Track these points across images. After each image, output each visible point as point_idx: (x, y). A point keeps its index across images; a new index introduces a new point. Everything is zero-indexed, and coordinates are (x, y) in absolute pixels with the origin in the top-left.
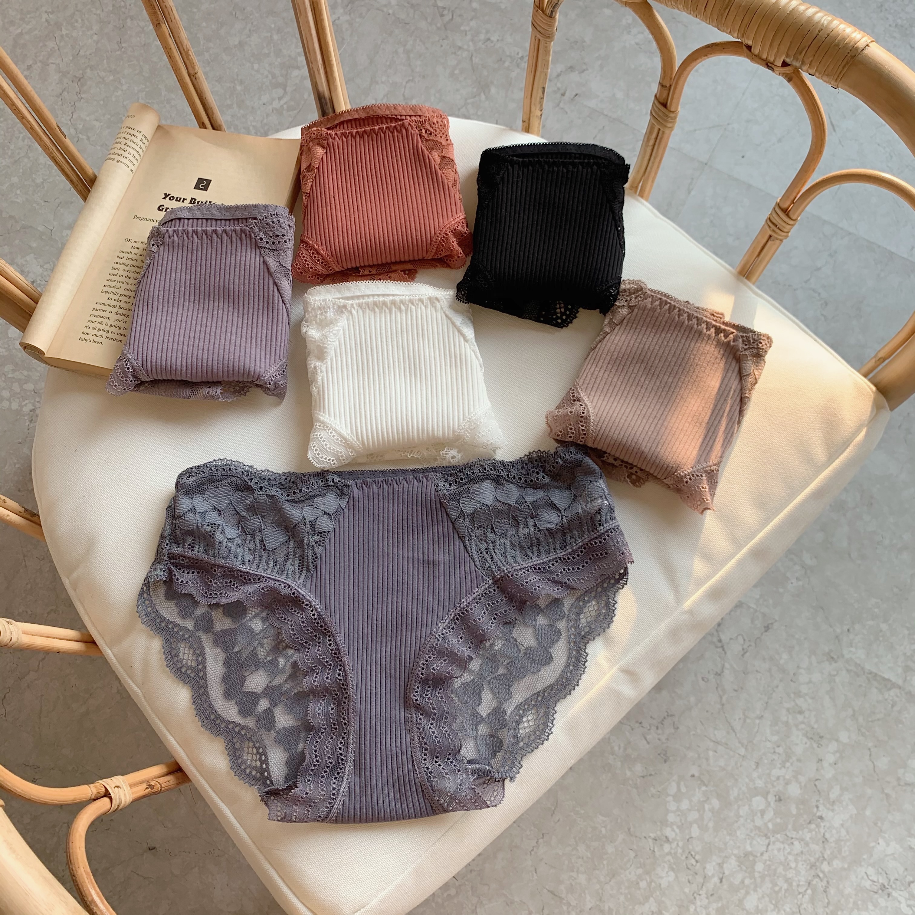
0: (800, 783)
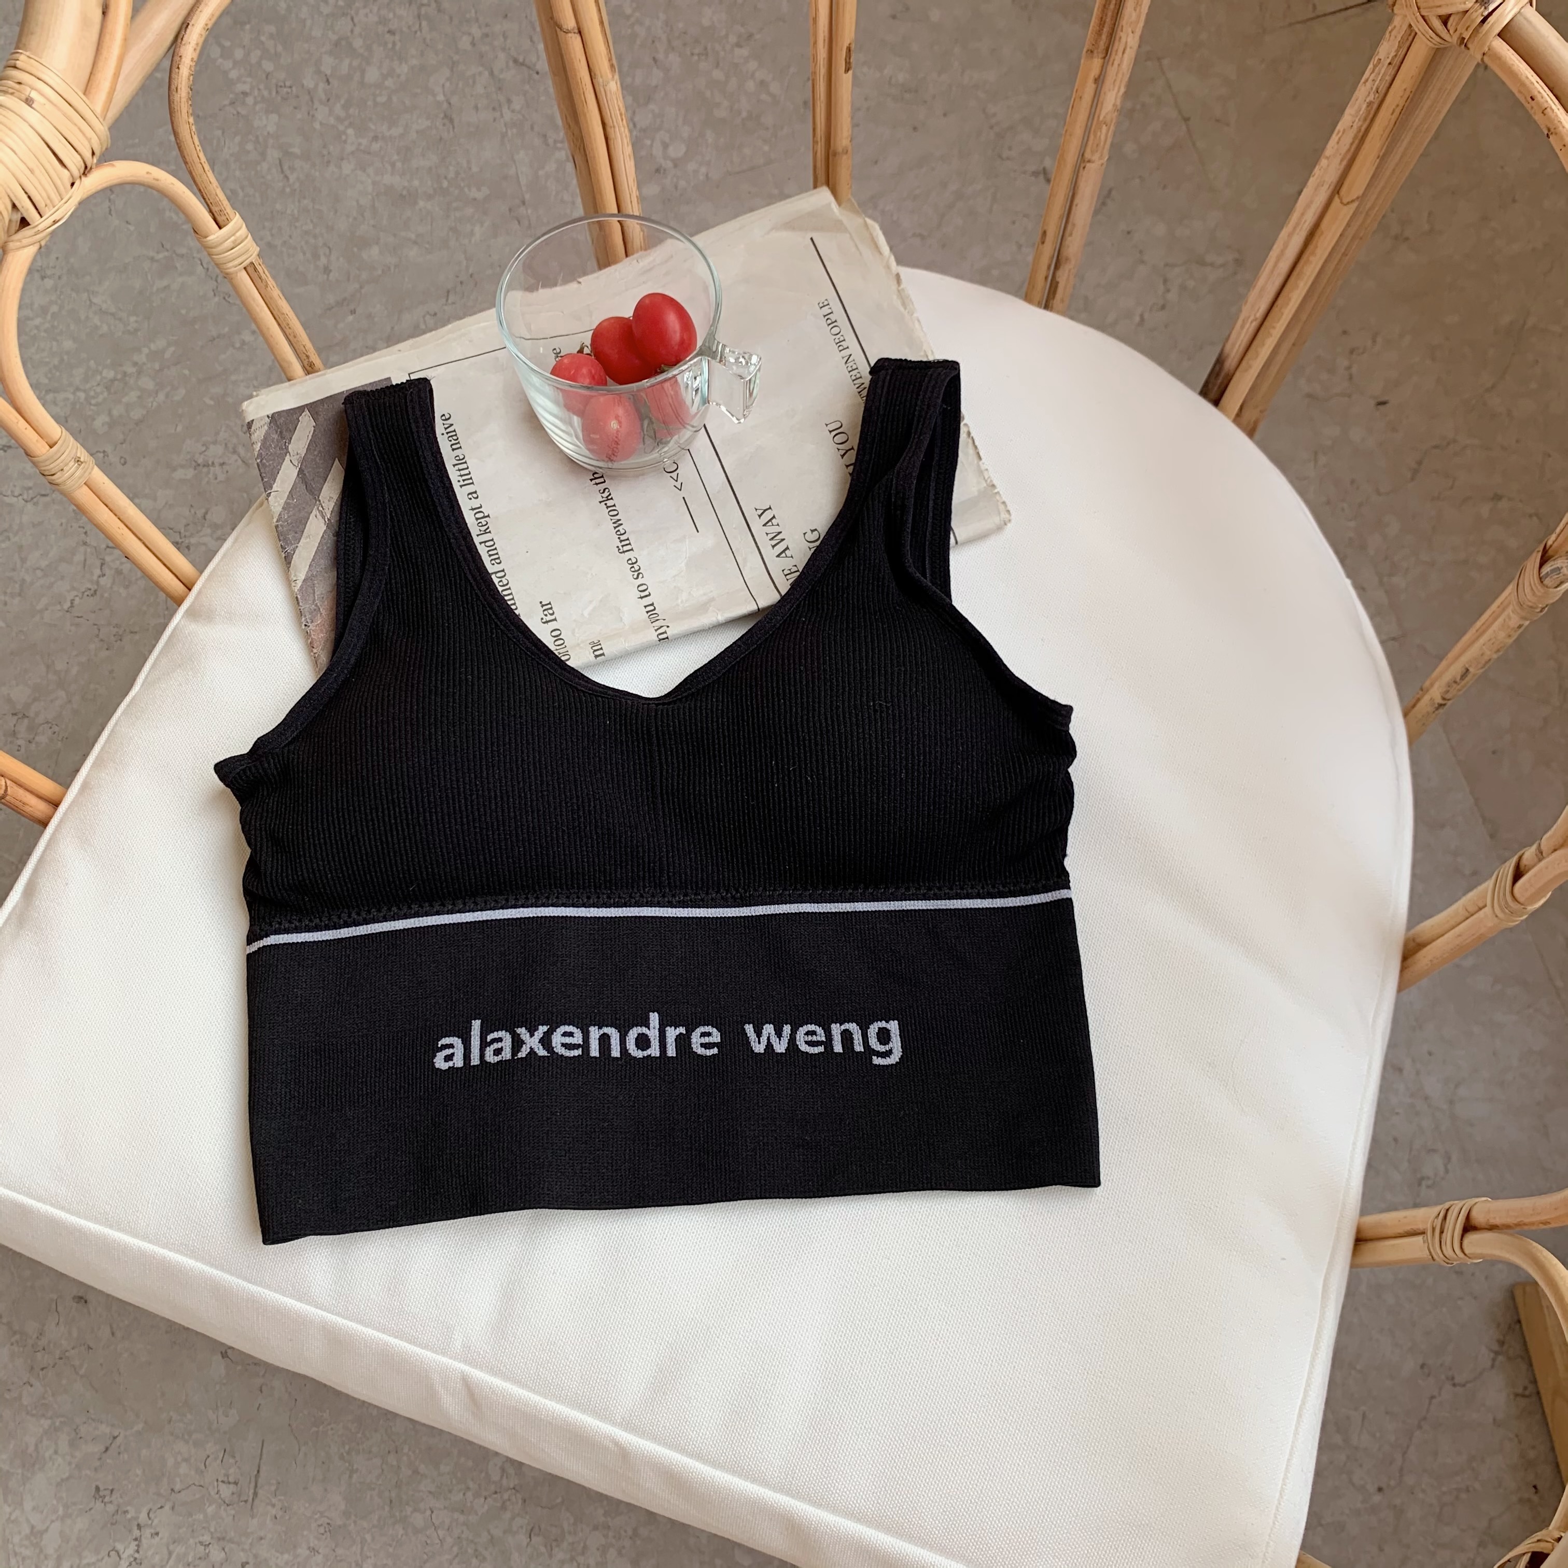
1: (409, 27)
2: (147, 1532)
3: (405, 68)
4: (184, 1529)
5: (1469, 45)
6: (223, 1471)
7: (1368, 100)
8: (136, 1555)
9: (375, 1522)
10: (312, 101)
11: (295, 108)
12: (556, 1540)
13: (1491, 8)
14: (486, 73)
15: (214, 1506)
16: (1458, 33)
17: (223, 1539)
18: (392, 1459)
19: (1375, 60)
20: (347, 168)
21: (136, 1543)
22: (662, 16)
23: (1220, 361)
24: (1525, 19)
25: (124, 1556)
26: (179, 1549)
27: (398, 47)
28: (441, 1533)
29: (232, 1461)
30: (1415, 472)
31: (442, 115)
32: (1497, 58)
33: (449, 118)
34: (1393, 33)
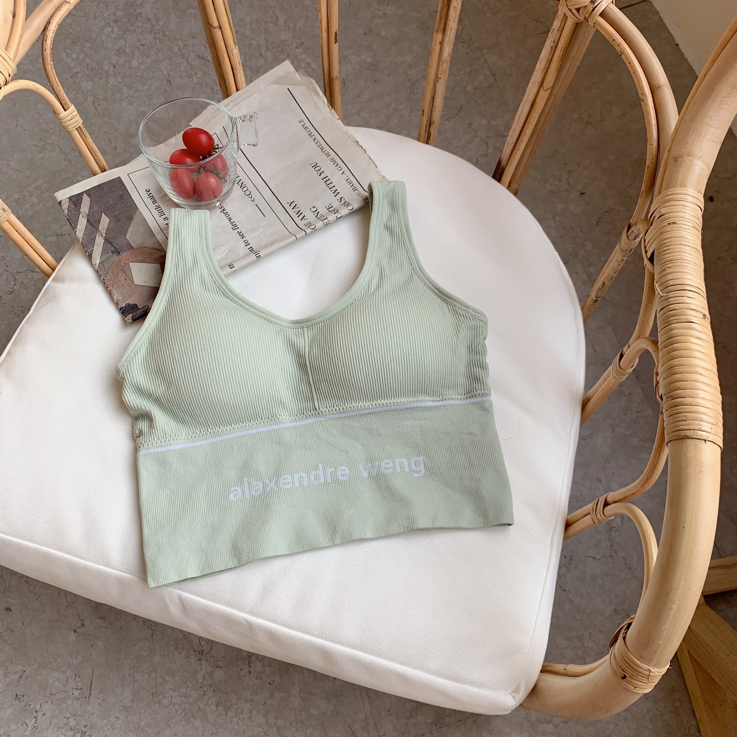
0: (120, 9)
1: (151, 43)
2: (40, 714)
3: (149, 60)
4: (57, 711)
5: (589, 20)
6: (75, 684)
7: (551, 46)
8: (35, 725)
9: (146, 704)
10: (108, 75)
11: (100, 79)
12: (229, 708)
13: (596, 5)
14: (185, 62)
15: (71, 700)
16: (583, 16)
17: (75, 715)
18: (153, 675)
19: (552, 29)
20: (124, 104)
21: (35, 719)
22: (263, 36)
23: (499, 162)
24: (610, 9)
25: (30, 725)
26: (55, 721)
27: (145, 52)
28: (176, 707)
29: (79, 679)
30: (598, 223)
31: (166, 80)
32: (600, 25)
33: (169, 81)
34: (559, 17)
